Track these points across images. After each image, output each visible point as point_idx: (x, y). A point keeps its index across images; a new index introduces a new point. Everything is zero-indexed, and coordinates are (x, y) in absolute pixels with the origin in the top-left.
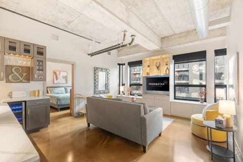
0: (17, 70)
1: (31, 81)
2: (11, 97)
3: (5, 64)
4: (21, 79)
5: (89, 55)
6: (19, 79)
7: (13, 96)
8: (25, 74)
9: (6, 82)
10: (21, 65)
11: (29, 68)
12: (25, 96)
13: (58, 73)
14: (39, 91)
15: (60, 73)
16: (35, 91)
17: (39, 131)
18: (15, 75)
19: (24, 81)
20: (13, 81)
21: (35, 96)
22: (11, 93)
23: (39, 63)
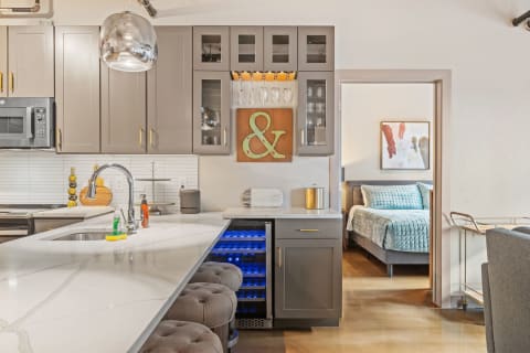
0: (260, 122)
1: (294, 157)
2: (248, 206)
3: (235, 107)
4: (270, 148)
5: (516, 22)
6: (266, 149)
7: (253, 203)
8: (278, 133)
9: (239, 160)
10: (269, 105)
11: (290, 111)
12: (280, 204)
13: (395, 128)
14: (314, 190)
15: (402, 129)
16: (305, 190)
17: (308, 330)
18: (256, 136)
19: (277, 155)
20: (251, 155)
21: (305, 206)
22: (248, 192)
23: (314, 92)
